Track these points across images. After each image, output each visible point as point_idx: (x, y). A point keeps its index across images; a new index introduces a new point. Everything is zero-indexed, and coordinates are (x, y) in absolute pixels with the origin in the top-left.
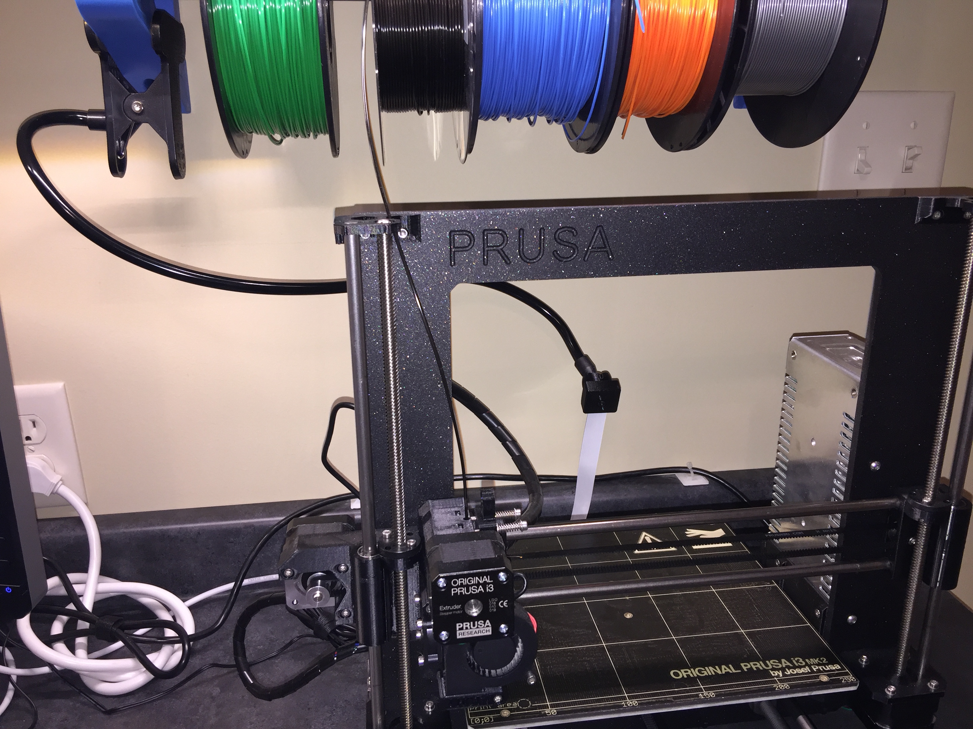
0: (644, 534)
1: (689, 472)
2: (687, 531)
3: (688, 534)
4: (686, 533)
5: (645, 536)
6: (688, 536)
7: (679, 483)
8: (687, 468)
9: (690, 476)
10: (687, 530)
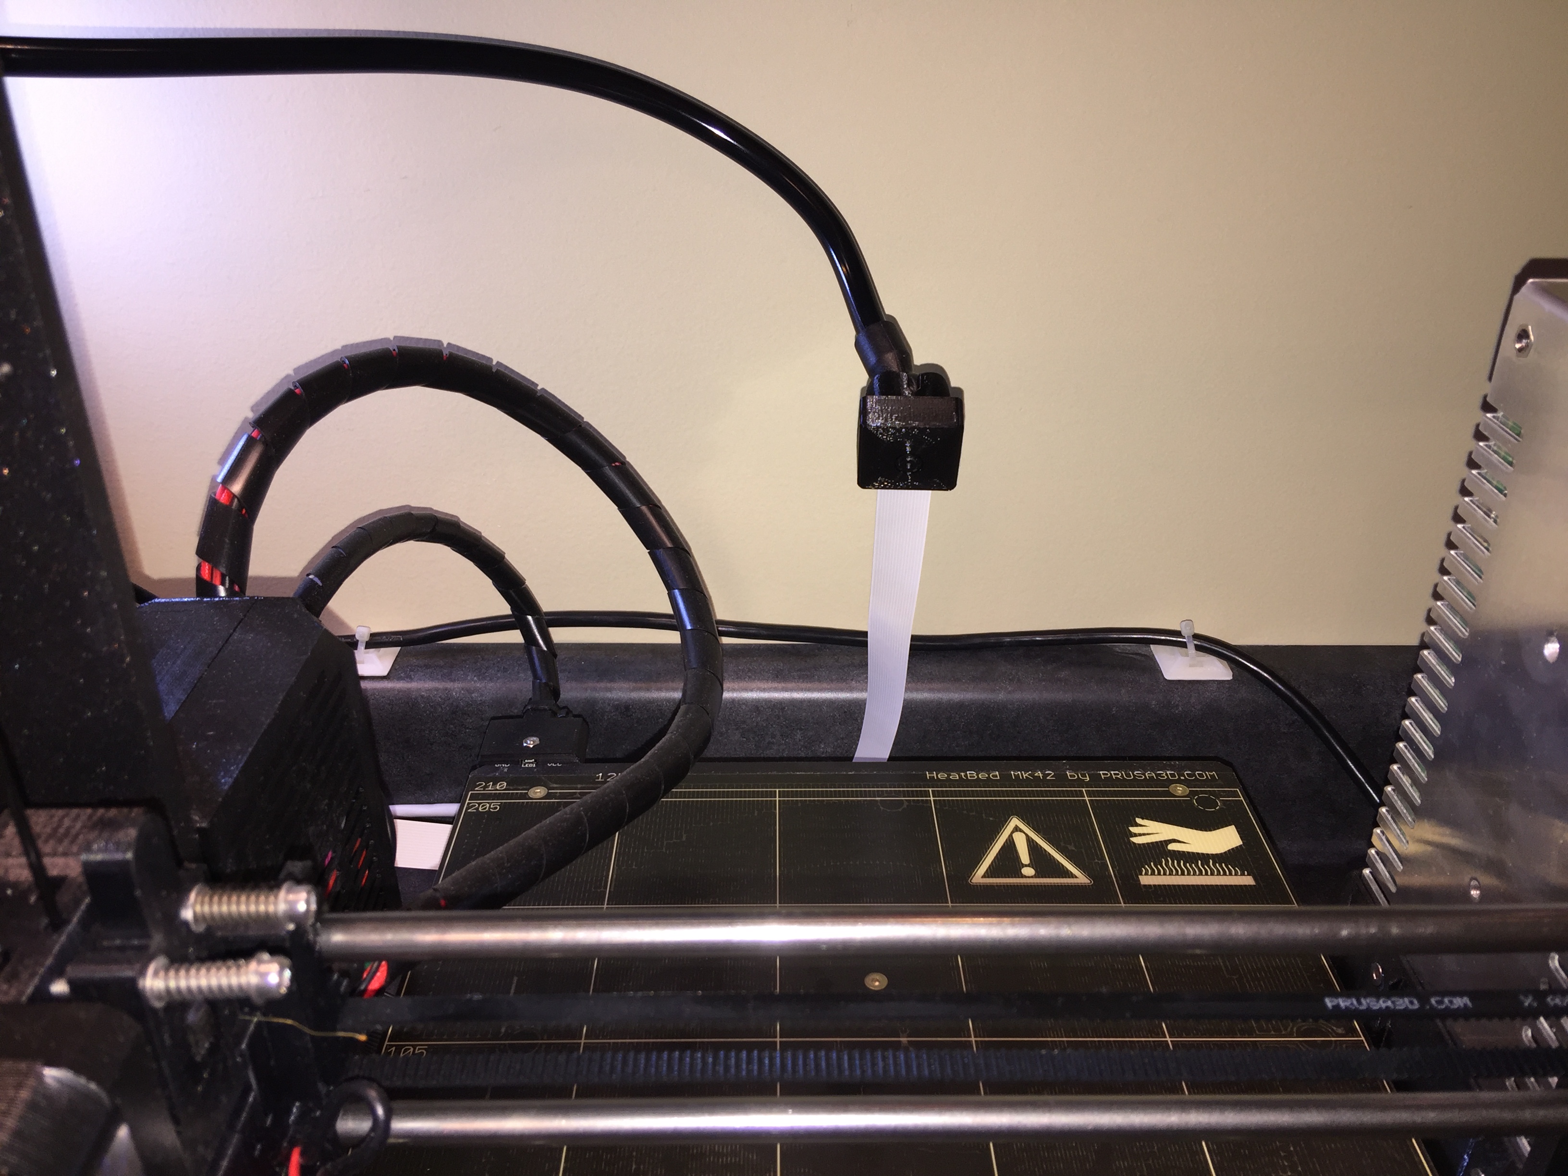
0: (1015, 822)
1: (1184, 645)
2: (1137, 825)
3: (1136, 835)
4: (1133, 830)
5: (1017, 829)
6: (1135, 840)
7: (1154, 669)
8: (1178, 634)
9: (1187, 655)
10: (1139, 821)
